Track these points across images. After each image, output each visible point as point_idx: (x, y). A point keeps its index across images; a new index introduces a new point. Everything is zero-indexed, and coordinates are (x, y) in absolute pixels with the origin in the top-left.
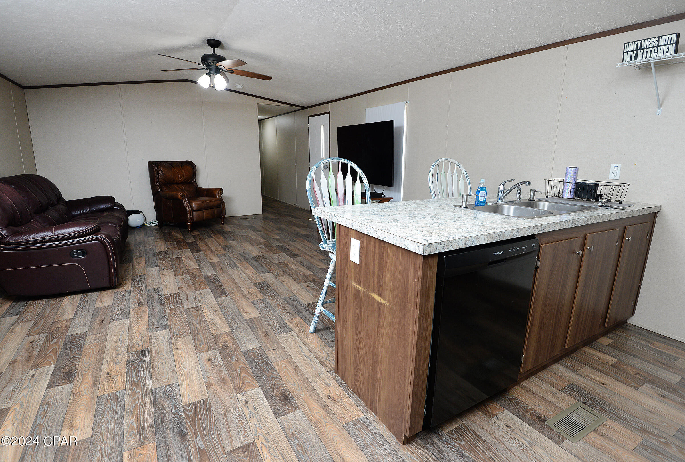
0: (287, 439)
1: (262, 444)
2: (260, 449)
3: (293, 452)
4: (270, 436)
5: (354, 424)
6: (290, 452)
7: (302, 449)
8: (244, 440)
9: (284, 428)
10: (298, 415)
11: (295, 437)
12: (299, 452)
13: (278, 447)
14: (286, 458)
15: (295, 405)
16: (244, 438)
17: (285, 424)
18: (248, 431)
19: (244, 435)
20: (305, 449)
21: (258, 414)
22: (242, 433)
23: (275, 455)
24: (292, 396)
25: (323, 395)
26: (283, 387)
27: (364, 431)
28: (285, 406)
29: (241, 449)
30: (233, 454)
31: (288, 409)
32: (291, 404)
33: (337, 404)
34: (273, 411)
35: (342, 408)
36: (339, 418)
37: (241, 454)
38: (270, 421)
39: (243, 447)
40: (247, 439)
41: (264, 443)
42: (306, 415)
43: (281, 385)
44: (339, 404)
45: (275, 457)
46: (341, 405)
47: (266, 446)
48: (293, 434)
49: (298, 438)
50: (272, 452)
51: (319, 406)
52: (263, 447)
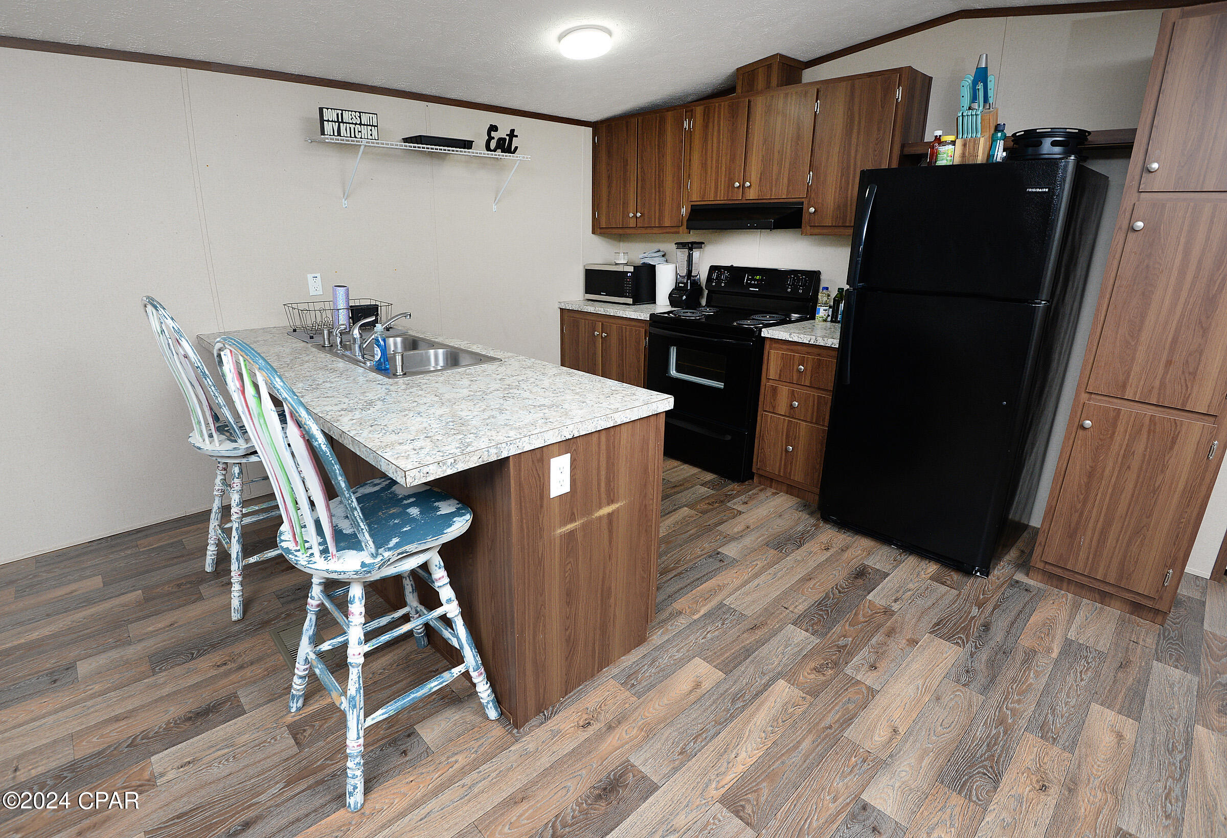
0: (692, 758)
1: (717, 789)
2: (727, 787)
3: (710, 744)
4: (698, 783)
5: (631, 687)
6: (711, 747)
7: (700, 735)
8: (724, 817)
9: (676, 770)
10: (642, 758)
11: (684, 749)
12: (706, 737)
13: (712, 765)
14: (722, 750)
15: (620, 770)
16: (720, 821)
17: (665, 770)
18: (705, 819)
19: (714, 824)
20: (698, 732)
21: (661, 823)
22: (712, 829)
23: (725, 764)
24: (602, 781)
25: (583, 735)
26: (579, 805)
27: (640, 676)
28: (628, 784)
29: (741, 814)
30: (754, 820)
31: (634, 777)
32: (620, 776)
33: (599, 713)
34: (647, 798)
35: (605, 705)
36: (627, 706)
37: (749, 809)
38: (670, 795)
39: (737, 813)
40: (719, 816)
41: (714, 786)
42: (639, 746)
43: (574, 811)
44: (599, 710)
45: (729, 763)
46: (600, 707)
47: (718, 781)
48: (681, 753)
49: (685, 744)
50: (723, 769)
51: (613, 735)
52: (720, 785)
